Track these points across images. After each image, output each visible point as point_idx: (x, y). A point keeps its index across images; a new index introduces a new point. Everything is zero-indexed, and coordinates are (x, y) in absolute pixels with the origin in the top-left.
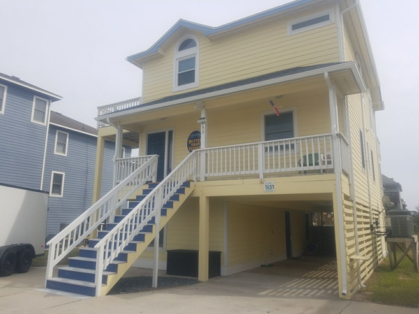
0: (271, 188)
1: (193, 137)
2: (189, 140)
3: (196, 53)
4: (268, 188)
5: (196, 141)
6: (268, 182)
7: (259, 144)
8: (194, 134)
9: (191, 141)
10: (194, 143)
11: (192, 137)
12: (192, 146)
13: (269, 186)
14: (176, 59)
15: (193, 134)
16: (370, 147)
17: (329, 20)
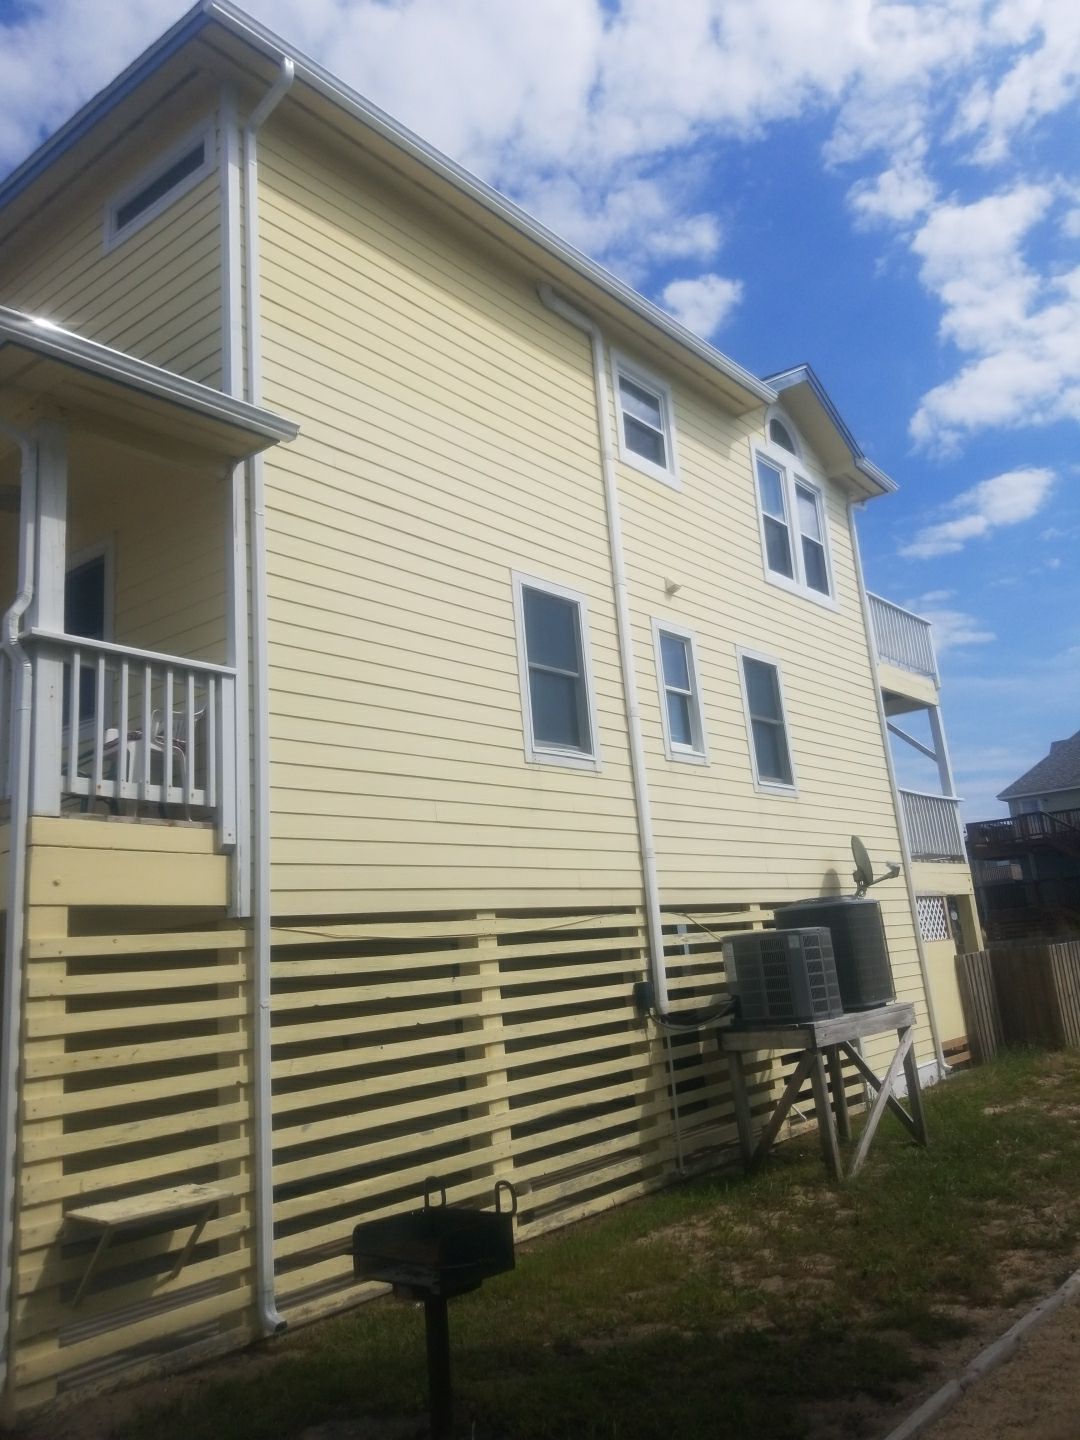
16: (729, 649)
17: (203, 165)
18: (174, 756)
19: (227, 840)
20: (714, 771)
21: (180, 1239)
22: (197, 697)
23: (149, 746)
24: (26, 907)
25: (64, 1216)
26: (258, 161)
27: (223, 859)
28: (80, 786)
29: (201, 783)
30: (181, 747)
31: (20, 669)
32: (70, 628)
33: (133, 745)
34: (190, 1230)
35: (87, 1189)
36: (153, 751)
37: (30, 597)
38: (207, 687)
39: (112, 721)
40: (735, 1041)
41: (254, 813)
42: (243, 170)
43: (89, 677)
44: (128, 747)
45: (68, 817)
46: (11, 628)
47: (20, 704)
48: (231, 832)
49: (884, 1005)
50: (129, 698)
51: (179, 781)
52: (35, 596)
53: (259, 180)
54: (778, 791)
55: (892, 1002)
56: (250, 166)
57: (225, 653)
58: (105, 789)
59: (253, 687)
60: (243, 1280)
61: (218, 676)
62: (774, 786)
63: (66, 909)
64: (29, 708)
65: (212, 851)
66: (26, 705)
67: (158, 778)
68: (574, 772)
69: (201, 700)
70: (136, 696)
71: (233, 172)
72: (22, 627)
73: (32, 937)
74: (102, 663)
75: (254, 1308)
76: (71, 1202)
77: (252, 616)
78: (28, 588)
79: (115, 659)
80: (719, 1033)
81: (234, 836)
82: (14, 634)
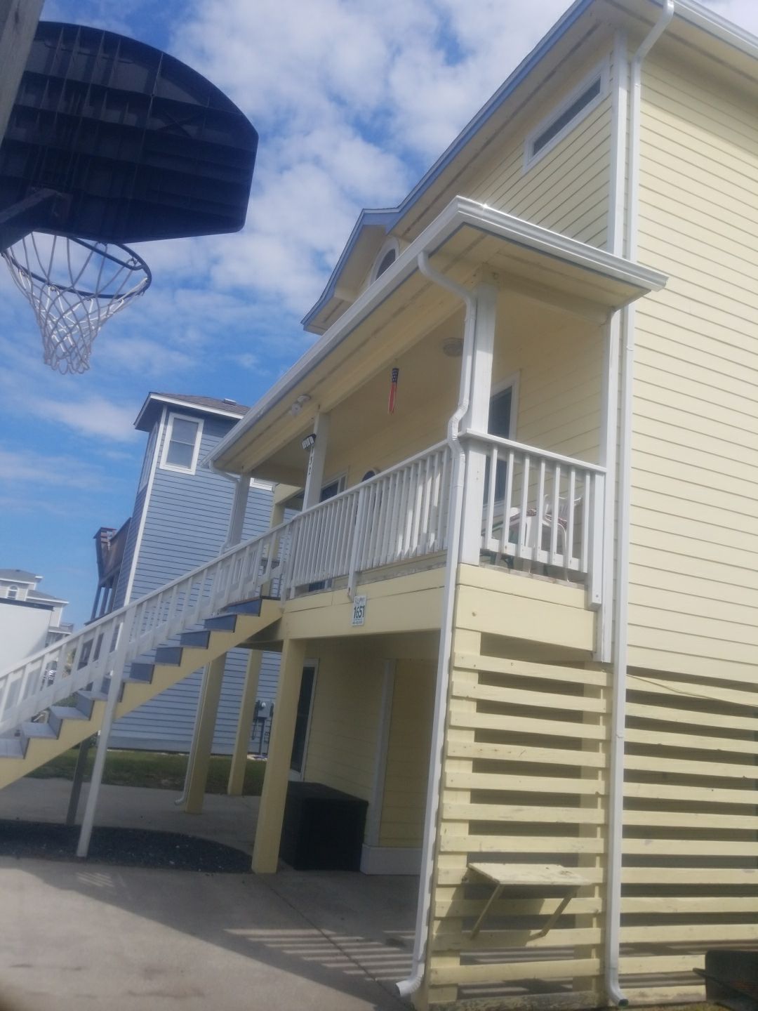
0: (360, 614)
4: (357, 614)
6: (359, 597)
13: (359, 610)
17: (599, 94)
18: (558, 531)
19: (595, 600)
21: (549, 906)
22: (577, 488)
23: (541, 522)
24: (454, 628)
25: (467, 866)
26: (641, 84)
27: (591, 614)
28: (493, 546)
29: (577, 553)
30: (564, 525)
31: (457, 456)
32: (492, 430)
33: (530, 518)
34: (557, 902)
35: (484, 850)
36: (544, 526)
37: (467, 407)
38: (584, 480)
39: (517, 503)
41: (616, 581)
42: (630, 92)
43: (502, 466)
44: (526, 521)
45: (484, 567)
46: (453, 428)
47: (456, 483)
48: (597, 593)
50: (529, 486)
51: (561, 550)
52: (470, 407)
53: (642, 98)
56: (636, 88)
57: (598, 455)
58: (510, 550)
59: (618, 483)
60: (594, 953)
61: (593, 473)
63: (480, 635)
64: (463, 486)
65: (583, 607)
66: (460, 483)
67: (546, 546)
69: (580, 490)
70: (534, 485)
71: (622, 94)
72: (460, 429)
73: (456, 650)
74: (512, 457)
75: (602, 978)
76: (474, 857)
77: (620, 429)
78: (466, 401)
79: (521, 455)
81: (600, 596)
82: (455, 433)
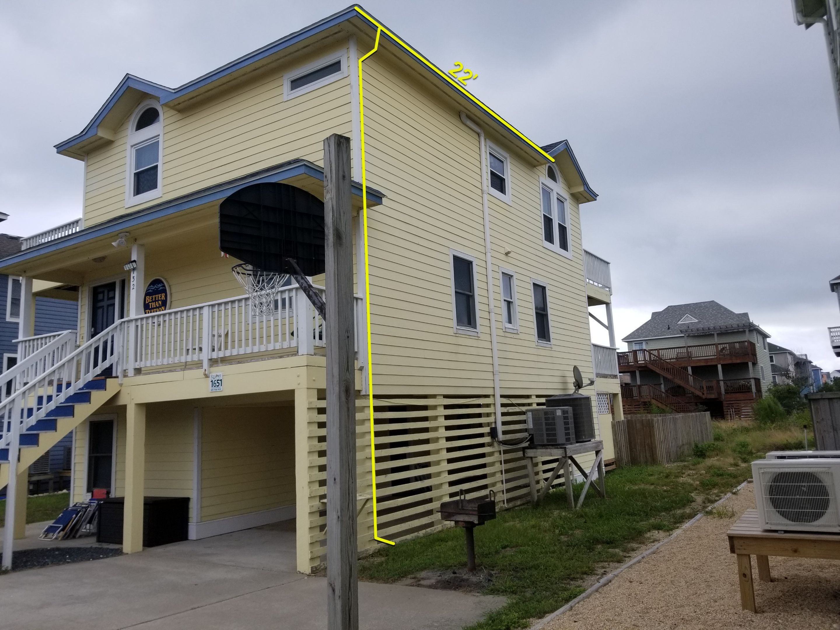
0: (218, 384)
1: (152, 290)
2: (147, 297)
3: (159, 135)
4: (215, 385)
5: (155, 298)
6: (214, 374)
7: (204, 306)
8: (154, 285)
9: (149, 298)
10: (153, 302)
11: (150, 291)
12: (150, 307)
13: (216, 382)
14: (132, 146)
15: (152, 286)
16: (528, 280)
17: (340, 72)
19: (361, 365)
20: (521, 336)
25: (320, 502)
26: (362, 70)
27: (360, 372)
40: (530, 453)
42: (359, 76)
45: (316, 355)
48: (362, 361)
49: (590, 441)
53: (363, 79)
54: (545, 345)
55: (593, 440)
61: (357, 299)
62: (543, 343)
63: (316, 390)
65: (357, 369)
68: (470, 337)
76: (322, 497)
80: (524, 449)
81: (363, 363)
